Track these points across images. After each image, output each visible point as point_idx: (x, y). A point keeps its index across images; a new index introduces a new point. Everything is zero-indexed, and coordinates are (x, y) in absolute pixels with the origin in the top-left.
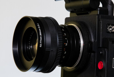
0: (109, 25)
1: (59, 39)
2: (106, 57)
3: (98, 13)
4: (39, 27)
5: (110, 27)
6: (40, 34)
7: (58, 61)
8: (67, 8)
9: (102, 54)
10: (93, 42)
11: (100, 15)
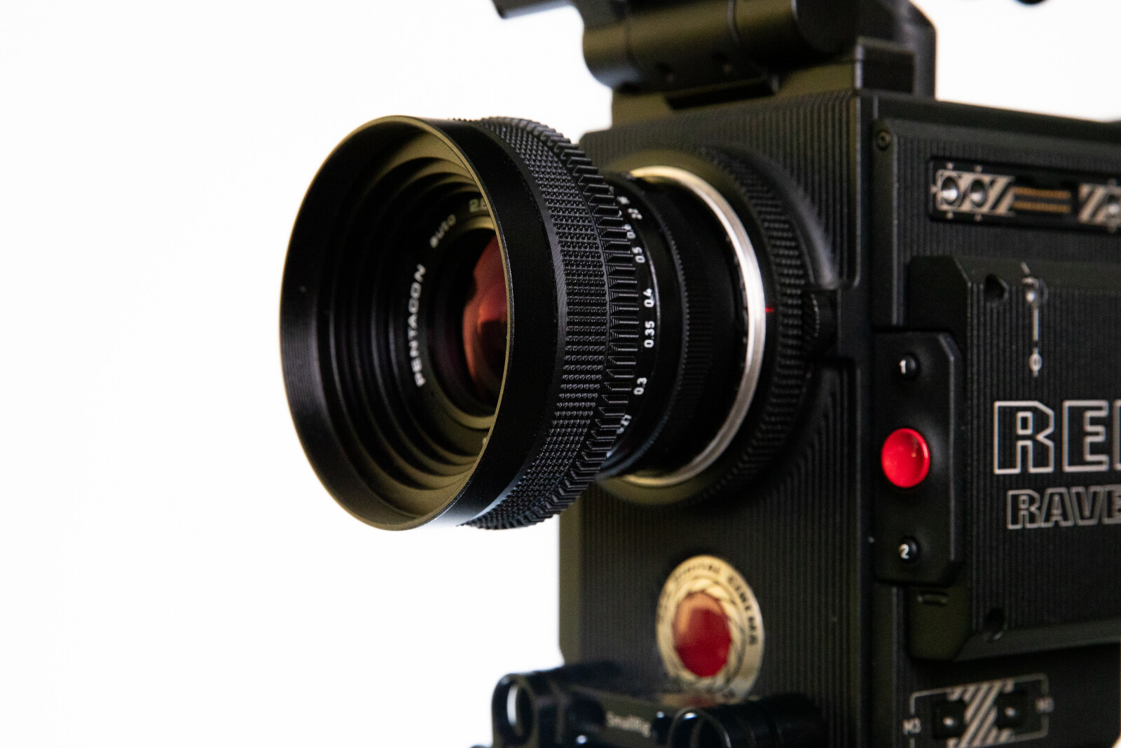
0: (940, 162)
2: (952, 394)
3: (859, 83)
5: (950, 178)
9: (912, 375)
10: (834, 292)
11: (876, 97)
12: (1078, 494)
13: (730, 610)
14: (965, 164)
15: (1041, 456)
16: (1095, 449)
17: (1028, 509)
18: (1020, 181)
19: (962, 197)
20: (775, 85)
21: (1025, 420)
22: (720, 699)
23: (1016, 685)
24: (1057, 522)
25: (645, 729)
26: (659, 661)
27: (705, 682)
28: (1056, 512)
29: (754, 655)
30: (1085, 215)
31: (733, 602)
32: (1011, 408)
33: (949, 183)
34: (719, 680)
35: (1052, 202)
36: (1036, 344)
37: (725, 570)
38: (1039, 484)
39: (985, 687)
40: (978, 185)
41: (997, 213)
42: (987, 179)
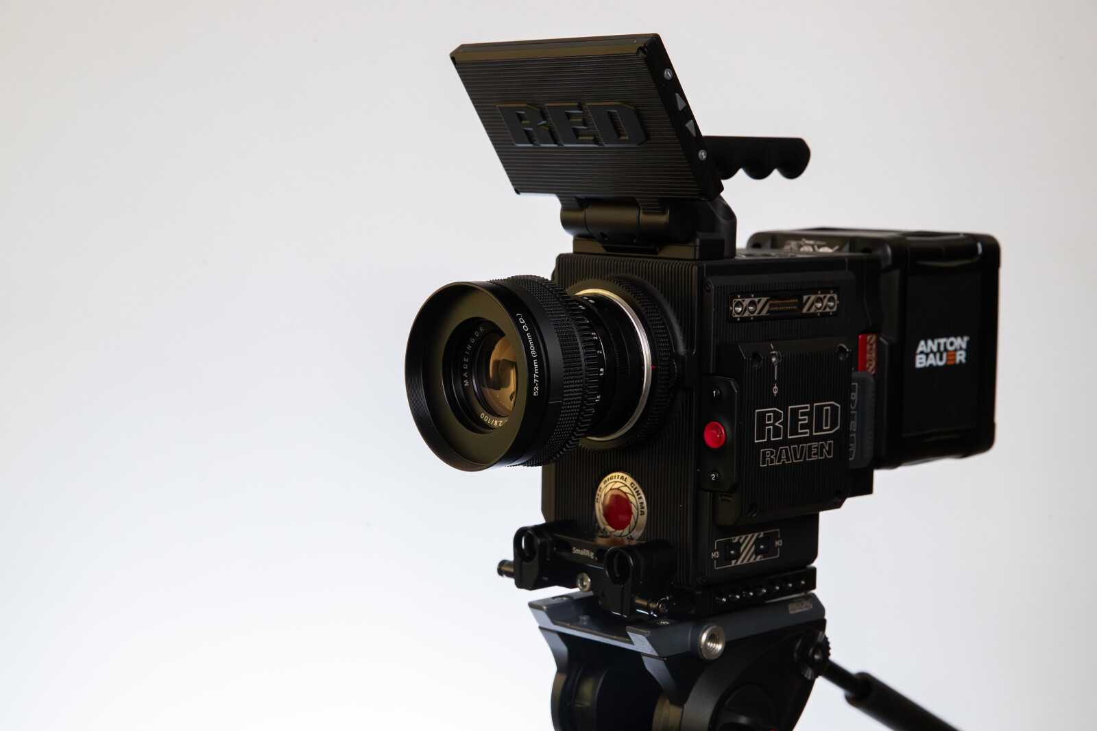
0: (734, 295)
1: (583, 342)
2: (736, 406)
3: (697, 256)
4: (526, 328)
5: (739, 302)
6: (533, 352)
7: (586, 423)
8: (567, 223)
9: (719, 397)
10: (683, 357)
11: (705, 264)
12: (794, 449)
13: (631, 499)
14: (745, 295)
15: (777, 432)
16: (803, 427)
17: (770, 457)
18: (773, 298)
19: (744, 310)
20: (658, 249)
21: (769, 417)
22: (626, 542)
23: (764, 534)
24: (784, 462)
25: (591, 555)
26: (596, 520)
27: (619, 532)
28: (784, 457)
29: (643, 519)
30: (805, 311)
31: (634, 496)
32: (763, 412)
33: (738, 304)
34: (626, 531)
35: (789, 305)
36: (776, 382)
37: (630, 480)
38: (775, 445)
39: (750, 535)
40: (752, 303)
41: (762, 314)
42: (756, 300)
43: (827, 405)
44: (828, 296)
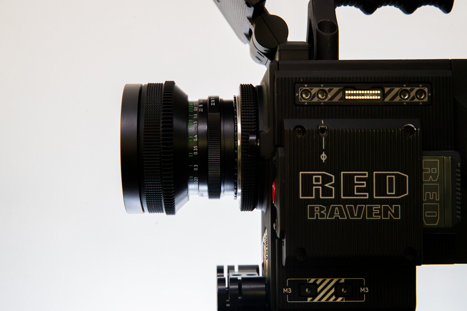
0: (301, 84)
12: (350, 208)
14: (314, 84)
16: (360, 190)
17: (319, 212)
19: (313, 97)
21: (317, 179)
23: (346, 280)
24: (337, 217)
28: (337, 214)
29: (267, 263)
30: (387, 99)
32: (309, 174)
33: (305, 92)
36: (324, 150)
38: (326, 202)
39: (329, 280)
40: (324, 92)
41: (334, 100)
42: (327, 89)
43: (391, 175)
44: (417, 89)
